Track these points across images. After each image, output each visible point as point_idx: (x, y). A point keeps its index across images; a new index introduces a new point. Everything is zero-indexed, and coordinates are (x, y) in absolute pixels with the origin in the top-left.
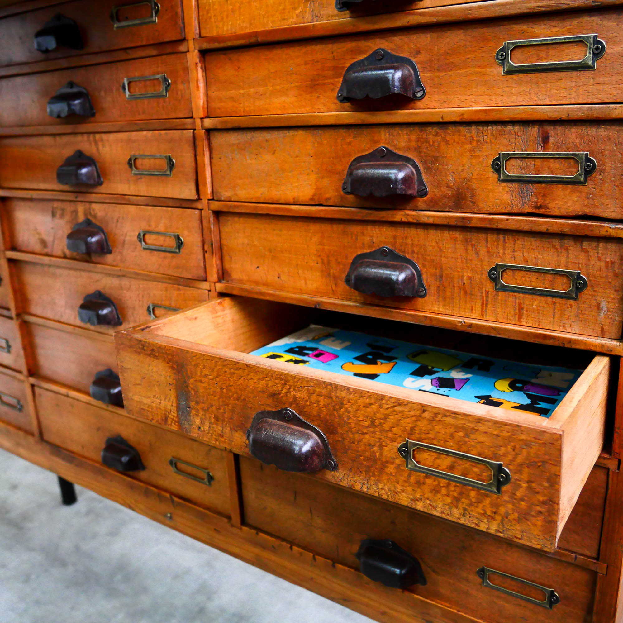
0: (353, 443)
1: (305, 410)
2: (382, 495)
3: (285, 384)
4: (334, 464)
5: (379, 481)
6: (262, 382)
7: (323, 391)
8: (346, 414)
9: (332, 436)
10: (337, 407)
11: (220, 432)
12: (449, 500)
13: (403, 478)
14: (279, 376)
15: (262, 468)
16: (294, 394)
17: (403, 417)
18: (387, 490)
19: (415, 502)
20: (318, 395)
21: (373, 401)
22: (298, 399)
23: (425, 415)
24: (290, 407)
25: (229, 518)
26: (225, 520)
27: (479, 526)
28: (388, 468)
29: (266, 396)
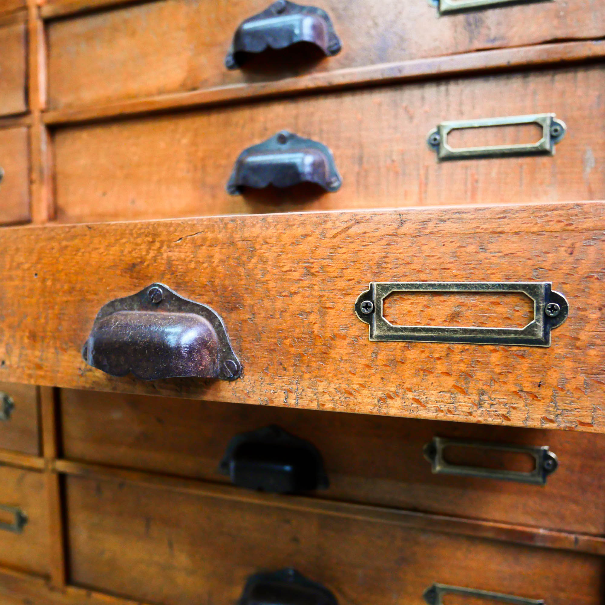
0: (272, 317)
1: (187, 279)
2: (323, 405)
3: (153, 242)
4: (236, 366)
5: (319, 378)
6: (115, 250)
7: (220, 236)
8: (260, 266)
9: (233, 315)
10: (244, 258)
11: (37, 360)
12: (450, 382)
13: (364, 361)
14: (142, 231)
15: (99, 489)
16: (168, 257)
17: (364, 244)
18: (334, 392)
19: (385, 402)
20: (210, 246)
21: (309, 228)
22: (174, 262)
23: (405, 229)
24: (161, 279)
25: (47, 577)
26: (41, 582)
27: (509, 420)
28: (334, 348)
29: (118, 272)
